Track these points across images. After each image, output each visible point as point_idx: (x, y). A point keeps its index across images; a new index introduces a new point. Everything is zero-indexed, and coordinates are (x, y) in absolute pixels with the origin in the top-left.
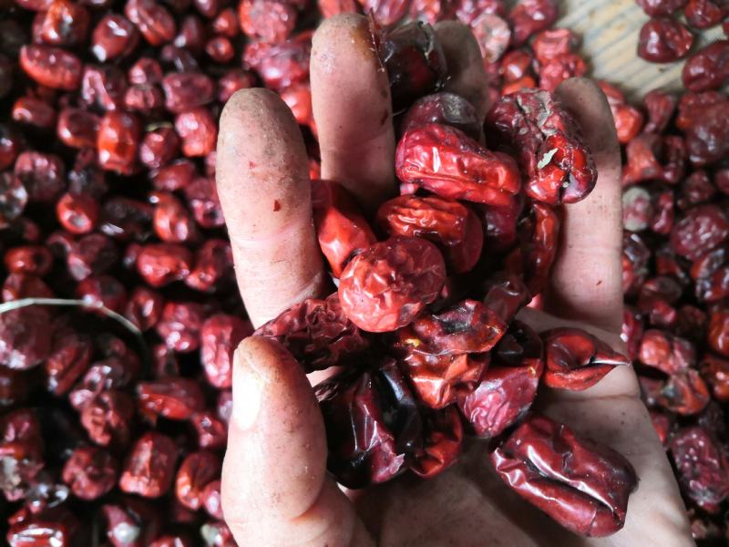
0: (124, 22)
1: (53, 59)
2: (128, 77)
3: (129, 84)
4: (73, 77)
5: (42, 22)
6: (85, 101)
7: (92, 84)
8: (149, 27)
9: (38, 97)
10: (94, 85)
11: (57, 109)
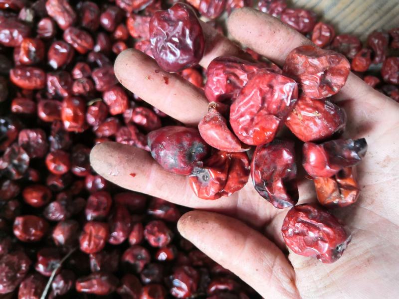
0: (64, 44)
1: (28, 74)
2: (72, 76)
3: (74, 80)
4: (41, 81)
5: (19, 53)
6: (51, 94)
7: (53, 84)
8: (78, 44)
9: (24, 96)
10: (54, 84)
11: (36, 101)
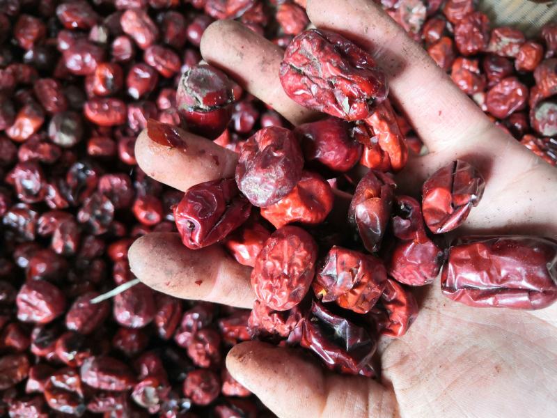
1: (106, 107)
2: (157, 105)
4: (122, 116)
5: (92, 82)
6: (133, 130)
7: (136, 117)
8: (163, 66)
